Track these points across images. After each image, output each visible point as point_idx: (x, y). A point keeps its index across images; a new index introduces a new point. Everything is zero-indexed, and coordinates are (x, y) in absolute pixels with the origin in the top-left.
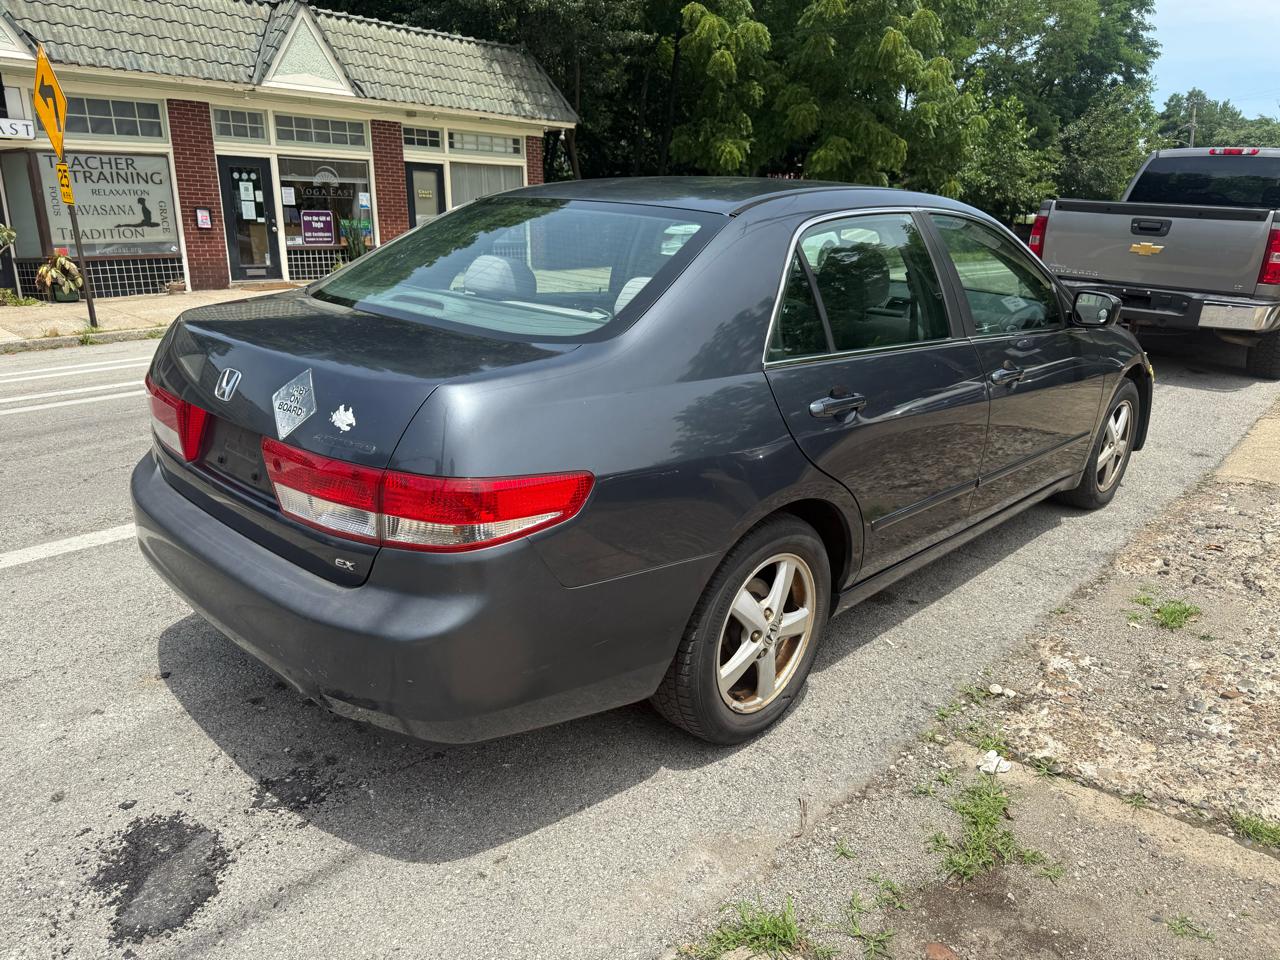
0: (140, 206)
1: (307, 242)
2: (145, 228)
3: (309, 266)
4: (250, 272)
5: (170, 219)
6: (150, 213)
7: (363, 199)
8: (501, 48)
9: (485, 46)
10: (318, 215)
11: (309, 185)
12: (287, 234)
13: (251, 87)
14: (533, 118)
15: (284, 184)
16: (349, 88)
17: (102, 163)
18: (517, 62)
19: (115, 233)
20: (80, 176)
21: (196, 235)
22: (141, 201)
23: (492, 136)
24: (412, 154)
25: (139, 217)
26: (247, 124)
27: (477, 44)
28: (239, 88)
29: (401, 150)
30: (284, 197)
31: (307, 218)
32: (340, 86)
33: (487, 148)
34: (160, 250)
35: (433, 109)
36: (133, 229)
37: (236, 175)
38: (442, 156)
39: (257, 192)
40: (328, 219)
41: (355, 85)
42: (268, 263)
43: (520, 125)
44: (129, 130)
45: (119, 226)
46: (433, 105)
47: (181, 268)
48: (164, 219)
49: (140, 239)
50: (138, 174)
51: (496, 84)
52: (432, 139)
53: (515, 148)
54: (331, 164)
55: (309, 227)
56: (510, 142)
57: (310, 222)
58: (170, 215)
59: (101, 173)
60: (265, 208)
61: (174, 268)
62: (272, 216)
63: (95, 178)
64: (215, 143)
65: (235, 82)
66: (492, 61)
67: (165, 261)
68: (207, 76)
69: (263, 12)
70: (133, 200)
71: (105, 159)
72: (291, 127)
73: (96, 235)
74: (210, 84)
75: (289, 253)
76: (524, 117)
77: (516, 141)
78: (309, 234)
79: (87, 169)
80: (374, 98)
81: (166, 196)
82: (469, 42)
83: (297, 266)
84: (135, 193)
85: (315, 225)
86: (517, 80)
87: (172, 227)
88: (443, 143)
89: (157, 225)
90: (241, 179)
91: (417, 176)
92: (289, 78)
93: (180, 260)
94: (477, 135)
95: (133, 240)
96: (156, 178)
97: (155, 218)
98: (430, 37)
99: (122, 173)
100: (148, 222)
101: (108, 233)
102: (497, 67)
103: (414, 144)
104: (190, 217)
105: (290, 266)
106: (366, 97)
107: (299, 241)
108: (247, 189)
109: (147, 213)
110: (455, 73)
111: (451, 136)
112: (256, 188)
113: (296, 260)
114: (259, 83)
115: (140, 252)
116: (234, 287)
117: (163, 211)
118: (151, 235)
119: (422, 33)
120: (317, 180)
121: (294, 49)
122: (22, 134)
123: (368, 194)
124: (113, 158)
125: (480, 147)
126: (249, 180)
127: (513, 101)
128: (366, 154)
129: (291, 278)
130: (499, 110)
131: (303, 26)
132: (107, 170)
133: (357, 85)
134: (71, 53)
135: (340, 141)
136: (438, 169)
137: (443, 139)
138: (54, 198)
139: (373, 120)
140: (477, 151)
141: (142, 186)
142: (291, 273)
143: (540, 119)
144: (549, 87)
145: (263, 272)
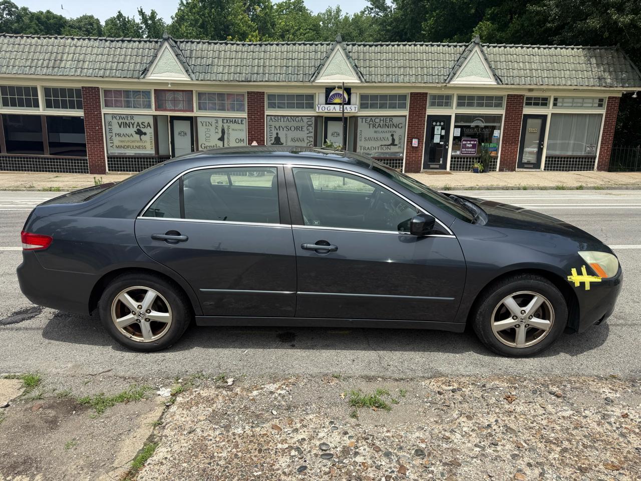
0: (391, 137)
1: (463, 153)
2: (392, 146)
3: (460, 164)
4: (431, 166)
5: (402, 143)
6: (394, 140)
7: (496, 133)
8: (600, 49)
9: (589, 49)
10: (470, 141)
11: (469, 127)
12: (452, 150)
13: (445, 84)
14: (611, 87)
15: (456, 127)
16: (494, 80)
17: (380, 120)
18: (609, 55)
19: (380, 148)
20: (371, 126)
21: (412, 150)
22: (392, 135)
23: (583, 98)
24: (527, 111)
25: (390, 142)
26: (444, 101)
27: (583, 49)
28: (439, 85)
29: (522, 109)
30: (454, 132)
31: (464, 142)
32: (491, 80)
33: (579, 105)
34: (395, 156)
35: (542, 87)
36: (387, 147)
37: (434, 124)
38: (548, 111)
39: (442, 131)
40: (475, 143)
41: (497, 78)
42: (441, 162)
43: (604, 91)
44: (393, 107)
45: (382, 145)
46: (542, 85)
47: (402, 163)
48: (400, 143)
49: (389, 151)
50: (393, 124)
51: (590, 69)
52: (544, 102)
53: (599, 104)
54: (481, 117)
55: (465, 146)
56: (597, 101)
57: (465, 144)
58: (402, 141)
59: (379, 124)
60: (444, 138)
61: (399, 163)
62: (447, 141)
63: (376, 126)
64: (427, 110)
65: (437, 83)
66: (591, 57)
67: (396, 160)
68: (425, 81)
69: (461, 50)
70: (389, 135)
71: (382, 118)
72: (464, 101)
73: (372, 148)
74: (427, 85)
75: (452, 158)
76: (605, 86)
77: (601, 100)
78: (464, 150)
79: (374, 123)
80: (507, 84)
81: (402, 133)
82: (578, 49)
83: (454, 164)
84: (391, 132)
85: (468, 145)
86: (606, 66)
87: (402, 146)
88: (549, 104)
89: (397, 145)
90: (436, 125)
91: (530, 121)
92: (464, 79)
93: (402, 160)
94: (573, 98)
95: (386, 151)
96: (400, 126)
97: (396, 142)
98: (553, 49)
99: (387, 124)
100: (393, 144)
101: (377, 148)
102: (593, 61)
103: (531, 105)
104: (410, 142)
105: (451, 164)
106: (503, 84)
107: (458, 153)
108: (438, 129)
109: (393, 140)
110: (561, 66)
111: (556, 99)
112: (442, 129)
113: (455, 161)
114: (449, 82)
115: (388, 156)
116: (422, 172)
117: (400, 139)
118: (394, 149)
119: (547, 48)
120: (473, 124)
121: (469, 65)
122: (353, 111)
123: (499, 131)
124: (385, 118)
125: (574, 105)
126: (440, 125)
127: (599, 78)
128: (502, 111)
129: (451, 170)
130: (587, 84)
131: (476, 54)
132: (381, 124)
133: (499, 79)
134: (373, 78)
135: (489, 105)
136: (544, 118)
137: (550, 102)
138: (361, 134)
139: (508, 95)
140: (572, 107)
141: (394, 129)
142: (451, 167)
143: (616, 87)
144: (630, 68)
145: (438, 166)
